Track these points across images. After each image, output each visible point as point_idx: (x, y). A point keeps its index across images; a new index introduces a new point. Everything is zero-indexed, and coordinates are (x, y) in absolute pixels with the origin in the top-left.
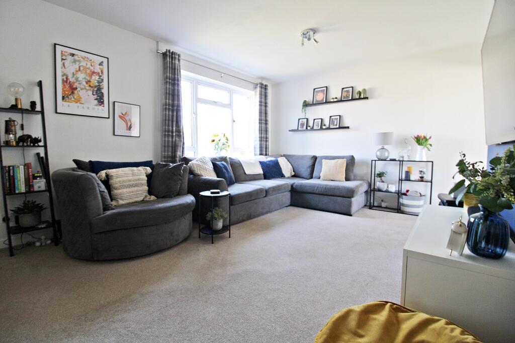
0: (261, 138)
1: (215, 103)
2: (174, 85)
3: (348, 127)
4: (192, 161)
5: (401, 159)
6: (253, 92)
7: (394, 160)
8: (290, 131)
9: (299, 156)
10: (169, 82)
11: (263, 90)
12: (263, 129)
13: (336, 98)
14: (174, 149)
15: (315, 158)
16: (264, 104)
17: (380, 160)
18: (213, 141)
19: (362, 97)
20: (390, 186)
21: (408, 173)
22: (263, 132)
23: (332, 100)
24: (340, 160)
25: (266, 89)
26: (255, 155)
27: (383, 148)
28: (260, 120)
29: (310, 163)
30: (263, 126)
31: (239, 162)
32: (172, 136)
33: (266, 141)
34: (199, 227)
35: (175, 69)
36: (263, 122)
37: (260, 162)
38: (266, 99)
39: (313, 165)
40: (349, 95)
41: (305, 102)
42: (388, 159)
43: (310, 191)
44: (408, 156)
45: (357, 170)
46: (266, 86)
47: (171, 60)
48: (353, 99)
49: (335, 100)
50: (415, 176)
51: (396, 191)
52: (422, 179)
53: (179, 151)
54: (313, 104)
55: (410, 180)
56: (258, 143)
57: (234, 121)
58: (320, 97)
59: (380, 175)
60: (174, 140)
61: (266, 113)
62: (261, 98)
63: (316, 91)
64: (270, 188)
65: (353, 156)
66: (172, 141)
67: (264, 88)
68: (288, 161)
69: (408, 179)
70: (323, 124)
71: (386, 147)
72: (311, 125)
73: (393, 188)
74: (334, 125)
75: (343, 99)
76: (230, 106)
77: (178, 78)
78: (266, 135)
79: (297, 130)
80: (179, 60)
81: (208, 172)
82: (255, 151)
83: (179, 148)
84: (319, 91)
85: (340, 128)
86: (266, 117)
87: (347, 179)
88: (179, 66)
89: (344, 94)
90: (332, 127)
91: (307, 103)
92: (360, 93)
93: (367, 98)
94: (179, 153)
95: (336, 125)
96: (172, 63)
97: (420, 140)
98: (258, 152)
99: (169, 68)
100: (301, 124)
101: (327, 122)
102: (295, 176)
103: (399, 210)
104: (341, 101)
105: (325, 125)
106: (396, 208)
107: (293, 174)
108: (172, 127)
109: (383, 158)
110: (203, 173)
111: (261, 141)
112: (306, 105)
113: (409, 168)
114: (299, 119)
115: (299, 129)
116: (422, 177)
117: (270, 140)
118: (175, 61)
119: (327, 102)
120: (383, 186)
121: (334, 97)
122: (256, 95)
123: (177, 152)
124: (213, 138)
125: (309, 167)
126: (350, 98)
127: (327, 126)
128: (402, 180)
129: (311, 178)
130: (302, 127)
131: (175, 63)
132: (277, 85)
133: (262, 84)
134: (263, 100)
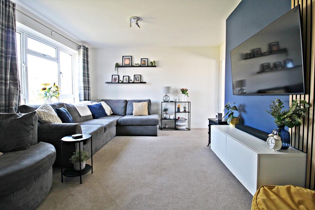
0: (84, 87)
1: (44, 56)
2: (8, 32)
3: (145, 83)
4: (38, 109)
5: (175, 101)
6: (77, 52)
7: (172, 102)
8: (106, 83)
9: (115, 100)
10: (5, 30)
11: (85, 51)
12: (86, 81)
13: (138, 64)
14: (7, 97)
15: (126, 102)
16: (86, 62)
17: (165, 102)
18: (45, 89)
19: (153, 65)
20: (171, 116)
21: (179, 108)
22: (86, 82)
23: (135, 65)
24: (144, 103)
25: (87, 51)
26: (80, 100)
27: (166, 95)
28: (84, 74)
29: (123, 105)
30: (86, 78)
31: (73, 107)
32: (6, 84)
33: (88, 90)
34: (62, 171)
35: (9, 17)
36: (86, 75)
37: (88, 106)
38: (87, 58)
39: (126, 107)
40: (146, 63)
41: (117, 64)
42: (169, 101)
43: (130, 124)
44: (179, 99)
45: (153, 108)
46: (87, 48)
47: (4, 7)
48: (148, 66)
49: (137, 65)
50: (182, 110)
51: (173, 118)
52: (185, 111)
53: (15, 99)
54: (122, 66)
55: (180, 112)
56: (83, 91)
57: (61, 73)
58: (127, 62)
59: (166, 110)
60: (8, 88)
61: (88, 69)
62: (84, 57)
63: (124, 58)
64: (106, 125)
65: (150, 100)
66: (5, 89)
67: (86, 49)
68: (107, 104)
69: (179, 111)
70: (130, 80)
71: (168, 95)
72: (122, 80)
73: (172, 117)
74: (137, 80)
75: (142, 65)
76: (57, 59)
77: (12, 26)
78: (88, 85)
79: (112, 83)
80: (14, 10)
81: (55, 118)
82: (80, 97)
83: (15, 96)
84: (126, 58)
85: (141, 83)
86: (88, 71)
87: (149, 114)
88: (14, 15)
89: (143, 62)
90: (135, 81)
91: (119, 65)
92: (152, 63)
93: (155, 66)
94: (15, 102)
95: (139, 81)
96: (6, 10)
97: (184, 91)
98: (83, 98)
99: (3, 14)
100: (114, 79)
101: (132, 78)
102: (114, 114)
103: (176, 128)
104: (141, 66)
105: (131, 80)
106: (174, 127)
107: (112, 113)
108: (6, 74)
109: (166, 100)
110: (51, 120)
111: (84, 89)
112: (118, 66)
113: (178, 105)
114: (112, 75)
115: (113, 82)
116: (185, 110)
117: (91, 88)
118: (9, 8)
119: (132, 66)
120: (167, 116)
121: (137, 64)
122: (79, 54)
123: (13, 100)
124: (44, 87)
125: (123, 108)
126: (147, 65)
127: (133, 81)
128: (176, 112)
129: (125, 115)
130: (115, 81)
131: (9, 11)
132: (95, 49)
133: (85, 47)
134: (86, 59)
